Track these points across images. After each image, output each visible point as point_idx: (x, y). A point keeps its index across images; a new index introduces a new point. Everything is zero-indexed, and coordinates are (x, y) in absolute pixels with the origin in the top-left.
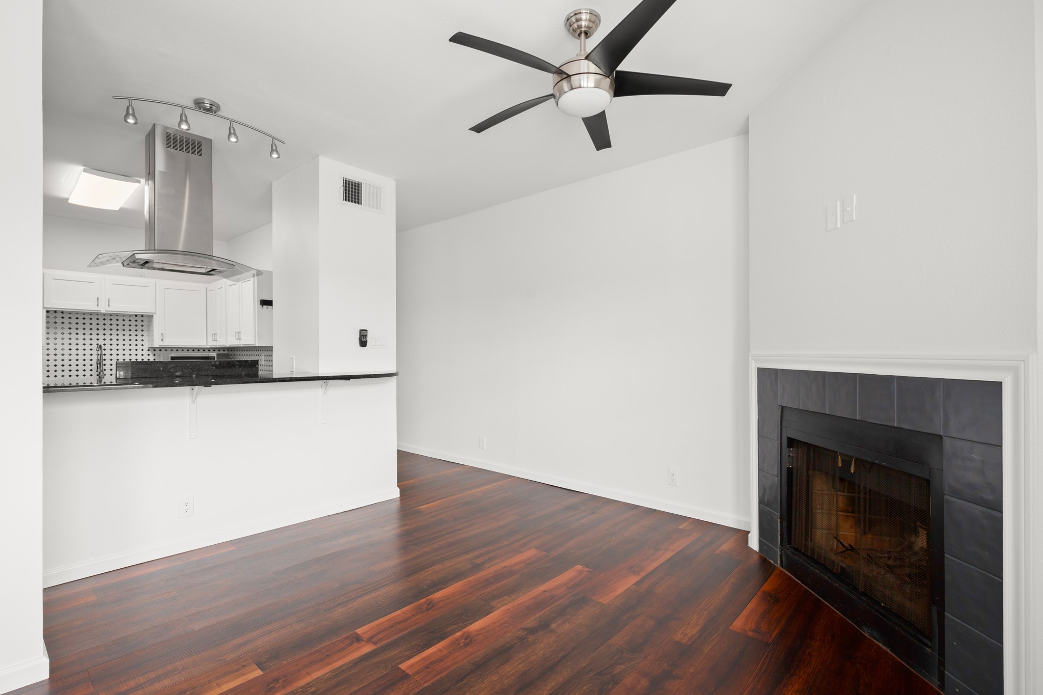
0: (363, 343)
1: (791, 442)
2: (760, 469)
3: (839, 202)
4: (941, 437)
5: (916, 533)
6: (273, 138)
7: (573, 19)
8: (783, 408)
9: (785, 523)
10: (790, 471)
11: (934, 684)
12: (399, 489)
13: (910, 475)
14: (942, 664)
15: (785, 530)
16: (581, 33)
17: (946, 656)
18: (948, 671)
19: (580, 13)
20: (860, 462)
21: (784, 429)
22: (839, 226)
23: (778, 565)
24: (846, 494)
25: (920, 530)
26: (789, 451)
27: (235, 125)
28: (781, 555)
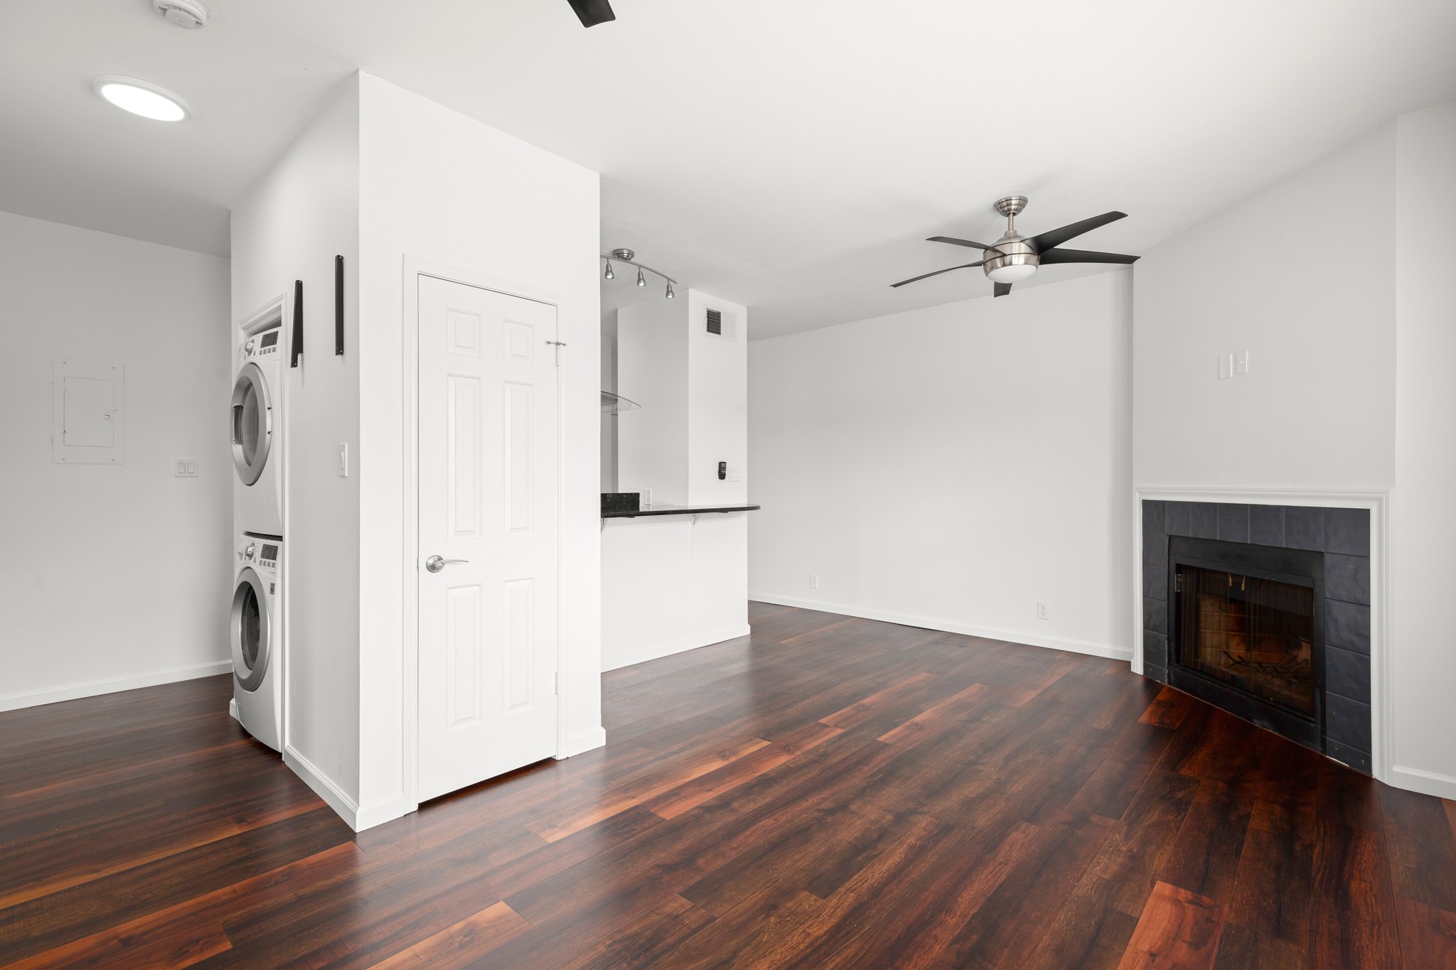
0: (722, 476)
1: (1180, 568)
2: (1145, 596)
3: (1231, 355)
4: (1323, 553)
5: (1299, 646)
6: (669, 279)
7: (1005, 204)
8: (1171, 537)
9: (1173, 644)
10: (1178, 595)
11: (1317, 749)
12: (749, 626)
13: (1297, 586)
14: (1324, 732)
15: (1173, 650)
16: (1010, 214)
17: (1327, 726)
18: (1330, 737)
19: (1011, 199)
20: (1251, 580)
21: (1171, 557)
22: (1231, 376)
23: (1166, 684)
24: (1233, 615)
25: (1304, 644)
26: (1178, 576)
27: (642, 270)
28: (1169, 674)
